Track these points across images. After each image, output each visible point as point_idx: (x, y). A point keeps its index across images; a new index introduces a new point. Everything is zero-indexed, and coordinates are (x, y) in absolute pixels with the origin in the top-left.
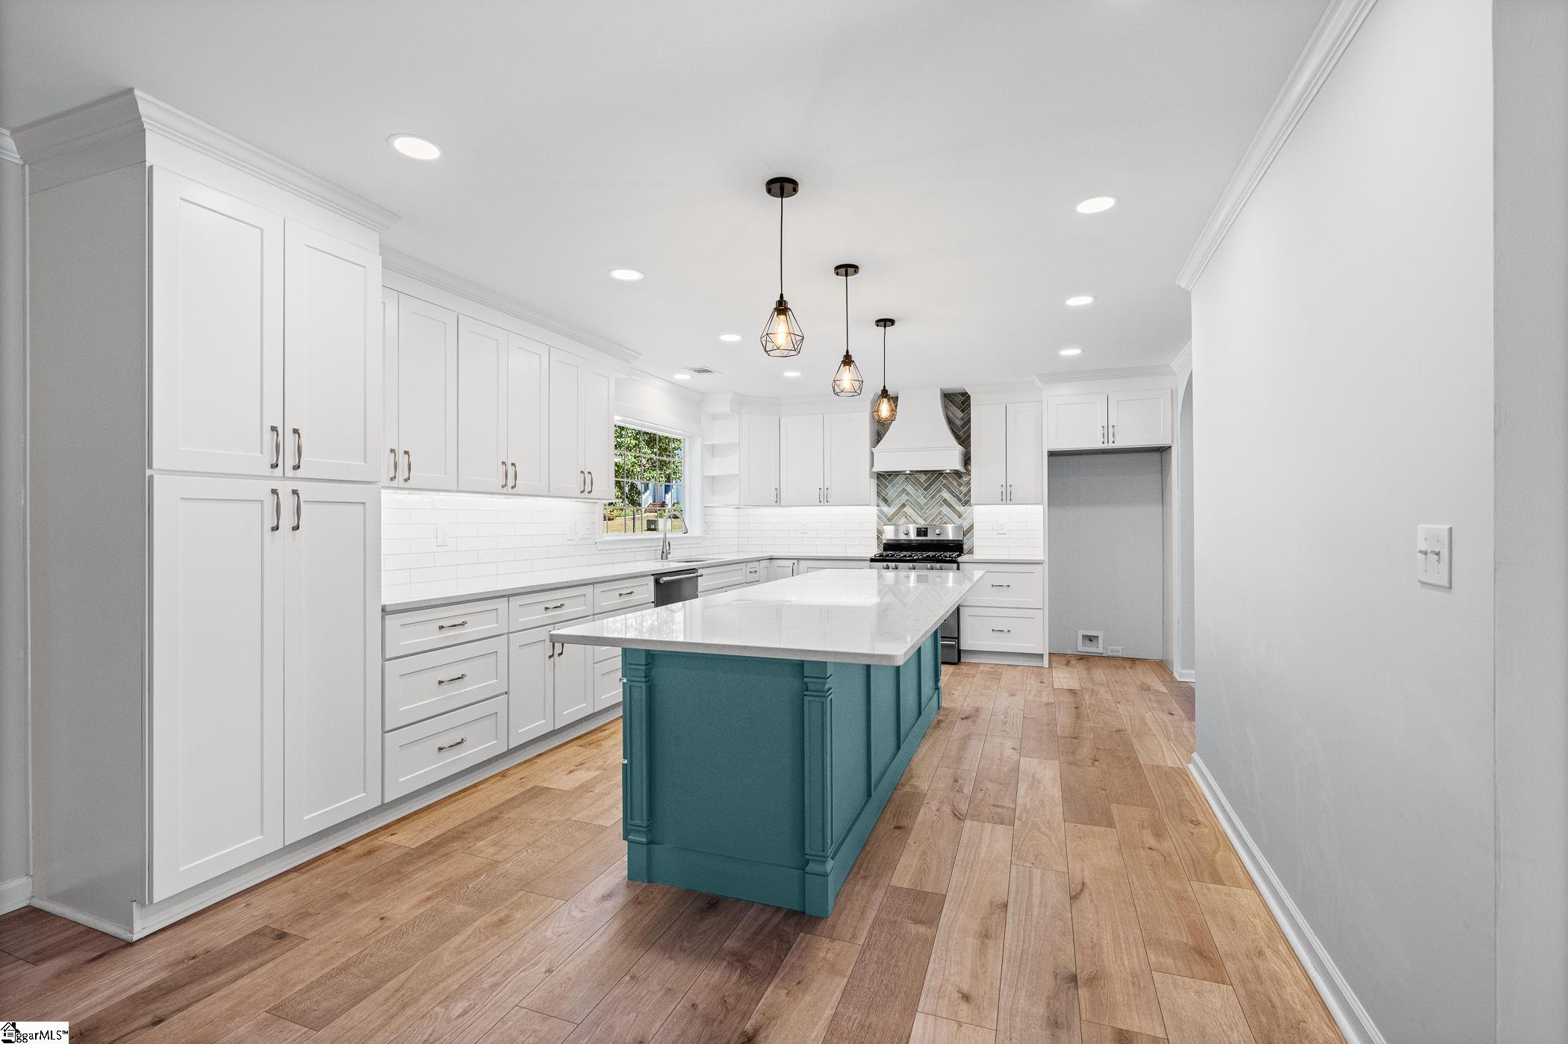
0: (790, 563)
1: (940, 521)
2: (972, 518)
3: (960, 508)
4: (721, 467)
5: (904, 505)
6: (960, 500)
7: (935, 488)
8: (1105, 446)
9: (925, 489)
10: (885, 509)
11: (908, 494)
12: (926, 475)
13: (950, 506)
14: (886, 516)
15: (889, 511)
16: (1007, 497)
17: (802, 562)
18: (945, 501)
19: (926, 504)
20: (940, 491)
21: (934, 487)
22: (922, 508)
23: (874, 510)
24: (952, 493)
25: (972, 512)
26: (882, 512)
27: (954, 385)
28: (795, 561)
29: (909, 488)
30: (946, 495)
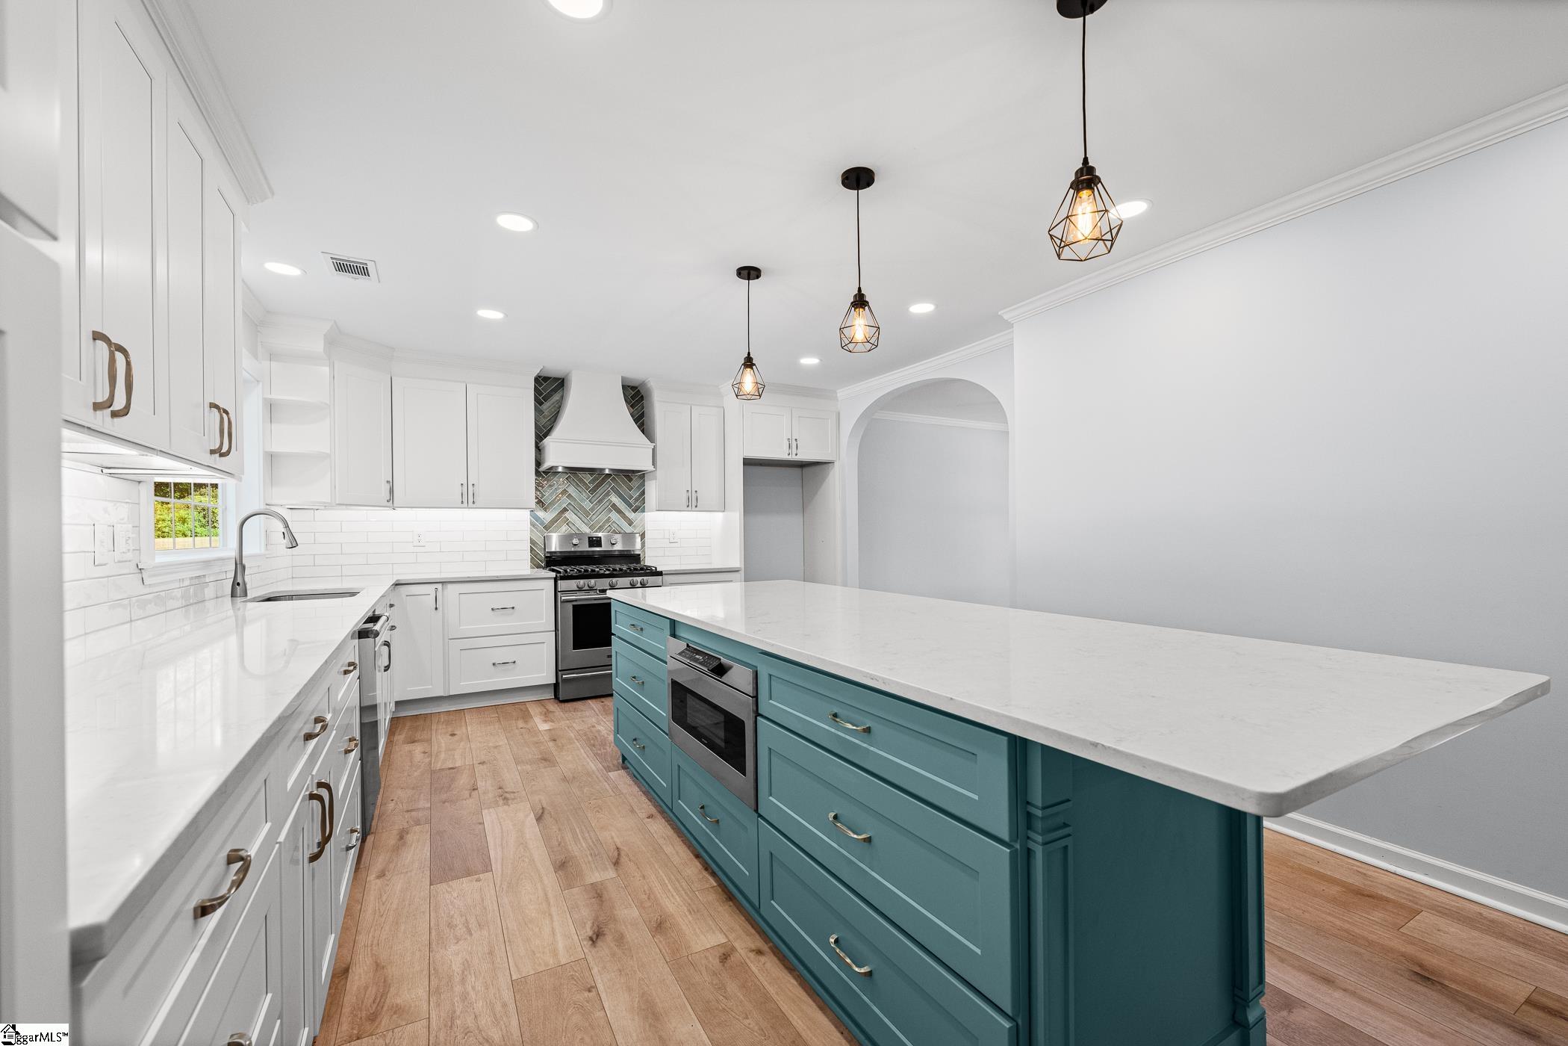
0: (431, 588)
1: (609, 528)
2: (643, 526)
3: (631, 515)
4: (288, 439)
5: (565, 510)
6: (630, 505)
7: (602, 491)
8: (790, 458)
9: (593, 491)
10: (541, 514)
11: (569, 496)
12: (591, 475)
13: (619, 511)
14: (542, 523)
15: (546, 516)
16: (692, 502)
17: (450, 586)
18: (614, 506)
19: (592, 509)
20: (608, 494)
21: (600, 490)
22: (587, 514)
23: (526, 515)
24: (620, 496)
25: (642, 520)
26: (537, 518)
27: (636, 374)
28: (439, 586)
29: (572, 490)
30: (615, 499)
